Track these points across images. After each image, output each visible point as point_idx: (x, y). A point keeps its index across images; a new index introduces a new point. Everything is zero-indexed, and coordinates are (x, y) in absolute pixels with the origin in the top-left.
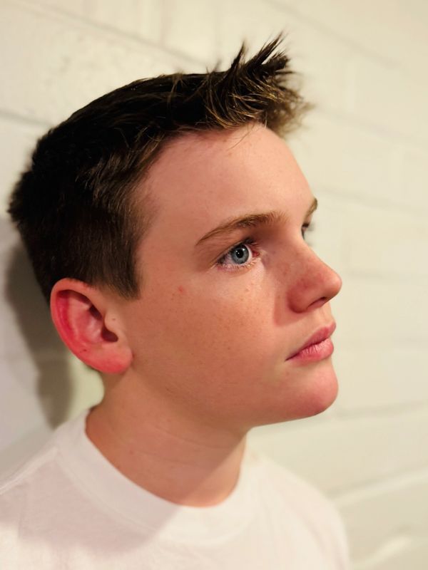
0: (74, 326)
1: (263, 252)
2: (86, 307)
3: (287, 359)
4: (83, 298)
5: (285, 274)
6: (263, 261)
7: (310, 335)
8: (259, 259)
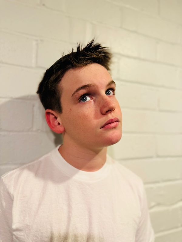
0: (51, 121)
1: (94, 98)
2: (54, 116)
3: (101, 128)
4: (53, 114)
5: (99, 104)
6: (94, 101)
7: (107, 121)
8: (92, 100)
